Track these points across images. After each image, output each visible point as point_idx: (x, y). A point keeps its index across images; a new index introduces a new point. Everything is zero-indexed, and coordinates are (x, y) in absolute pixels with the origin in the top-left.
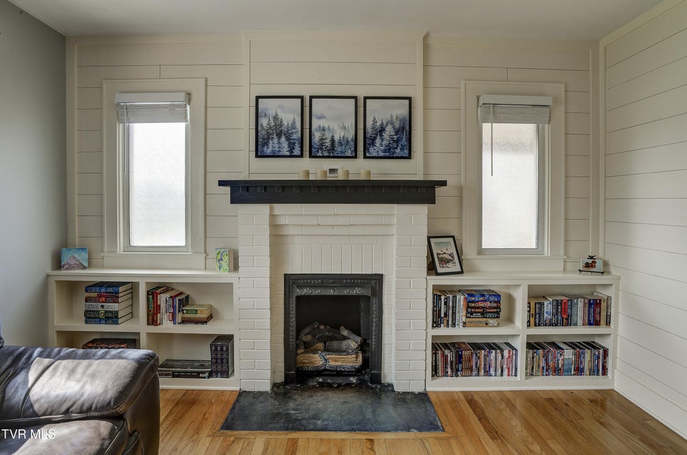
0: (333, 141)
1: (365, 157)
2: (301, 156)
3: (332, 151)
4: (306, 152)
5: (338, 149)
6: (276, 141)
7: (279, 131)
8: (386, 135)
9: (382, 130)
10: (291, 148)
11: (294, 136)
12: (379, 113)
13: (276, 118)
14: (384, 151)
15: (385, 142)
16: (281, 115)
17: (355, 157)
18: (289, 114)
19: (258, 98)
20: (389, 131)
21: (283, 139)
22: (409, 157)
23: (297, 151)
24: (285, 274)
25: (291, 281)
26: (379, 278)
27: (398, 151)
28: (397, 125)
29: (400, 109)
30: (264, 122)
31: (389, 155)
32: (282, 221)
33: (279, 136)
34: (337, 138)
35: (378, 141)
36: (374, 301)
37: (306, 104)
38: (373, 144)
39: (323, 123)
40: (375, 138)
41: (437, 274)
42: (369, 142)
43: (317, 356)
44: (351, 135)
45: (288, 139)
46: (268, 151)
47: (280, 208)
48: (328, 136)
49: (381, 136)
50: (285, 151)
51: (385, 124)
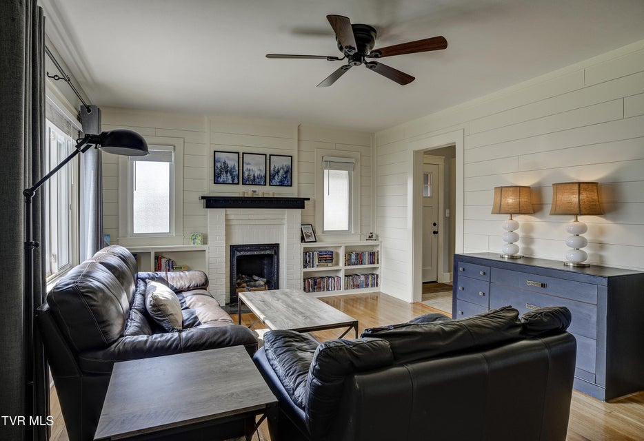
0: (254, 176)
1: (270, 185)
2: (238, 184)
3: (254, 182)
4: (241, 182)
5: (257, 180)
6: (225, 175)
7: (226, 169)
8: (280, 174)
9: (278, 172)
10: (233, 180)
11: (234, 173)
12: (277, 163)
13: (225, 163)
14: (279, 182)
15: (280, 178)
16: (227, 162)
17: (265, 185)
18: (232, 162)
19: (215, 152)
20: (282, 172)
21: (229, 174)
22: (291, 186)
23: (236, 181)
24: (231, 246)
25: (234, 249)
26: (277, 245)
27: (286, 182)
28: (285, 170)
29: (287, 162)
30: (218, 165)
31: (282, 184)
33: (226, 172)
34: (256, 175)
35: (276, 177)
36: (275, 257)
37: (241, 156)
38: (274, 178)
39: (249, 167)
41: (305, 242)
42: (272, 177)
43: (245, 289)
44: (263, 174)
45: (231, 174)
46: (221, 181)
47: (230, 211)
48: (252, 174)
49: (278, 174)
50: (230, 181)
51: (279, 169)
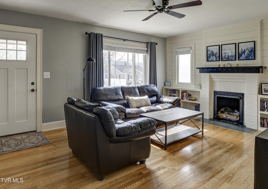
0: (228, 56)
1: (239, 60)
2: (219, 60)
3: (228, 59)
4: (221, 59)
5: (230, 58)
6: (212, 57)
7: (213, 54)
8: (246, 53)
9: (244, 52)
10: (216, 59)
11: (217, 56)
12: (242, 47)
13: (212, 51)
14: (245, 58)
15: (245, 55)
16: (213, 50)
17: (236, 60)
18: (215, 50)
19: (207, 47)
20: (247, 52)
21: (214, 56)
22: (255, 59)
23: (218, 59)
24: (214, 91)
25: (215, 93)
27: (250, 57)
28: (250, 50)
29: (251, 45)
30: (209, 53)
31: (247, 59)
32: (213, 77)
33: (213, 56)
34: (229, 55)
35: (243, 55)
39: (225, 51)
40: (242, 54)
41: (262, 94)
42: (240, 55)
43: (224, 115)
44: (234, 54)
45: (215, 56)
46: (210, 60)
47: (212, 74)
48: (227, 55)
49: (244, 53)
50: (215, 60)
51: (245, 50)
